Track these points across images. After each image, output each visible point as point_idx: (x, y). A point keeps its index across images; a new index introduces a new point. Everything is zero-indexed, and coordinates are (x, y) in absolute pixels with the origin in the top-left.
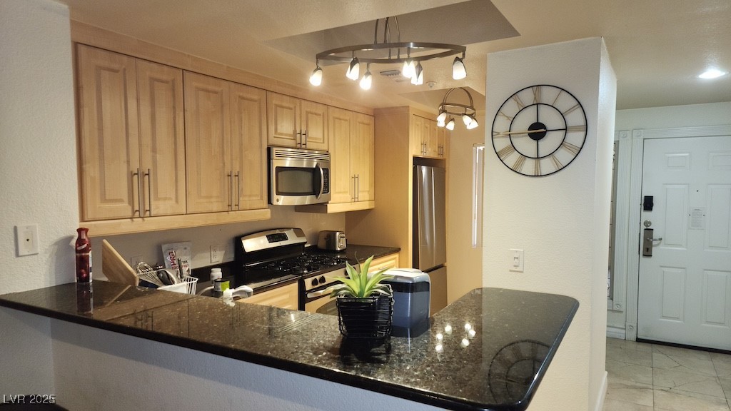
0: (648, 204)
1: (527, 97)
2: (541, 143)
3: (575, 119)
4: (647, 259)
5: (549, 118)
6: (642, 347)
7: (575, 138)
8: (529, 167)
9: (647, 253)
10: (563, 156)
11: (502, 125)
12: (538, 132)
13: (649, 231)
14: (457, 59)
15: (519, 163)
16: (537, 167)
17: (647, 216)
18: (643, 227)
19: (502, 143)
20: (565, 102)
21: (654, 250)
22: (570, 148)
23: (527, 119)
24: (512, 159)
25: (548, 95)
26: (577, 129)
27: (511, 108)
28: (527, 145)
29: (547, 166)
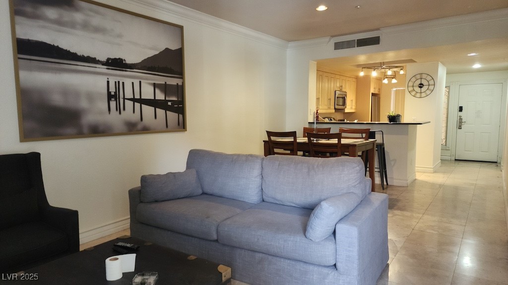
0: (461, 109)
1: (418, 77)
2: (422, 89)
3: (431, 82)
4: (460, 130)
5: (424, 82)
6: (457, 162)
7: (431, 87)
8: (418, 95)
9: (460, 128)
10: (428, 92)
11: (411, 84)
12: (421, 85)
13: (461, 119)
14: (401, 69)
15: (415, 94)
16: (421, 95)
17: (460, 113)
18: (459, 118)
19: (411, 89)
20: (429, 78)
21: (463, 127)
22: (430, 90)
23: (418, 82)
24: (413, 93)
25: (424, 76)
26: (432, 85)
27: (414, 79)
28: (418, 89)
29: (423, 95)
